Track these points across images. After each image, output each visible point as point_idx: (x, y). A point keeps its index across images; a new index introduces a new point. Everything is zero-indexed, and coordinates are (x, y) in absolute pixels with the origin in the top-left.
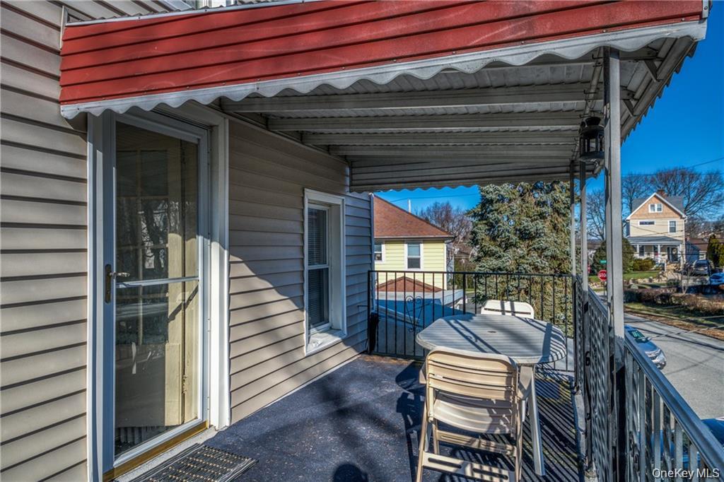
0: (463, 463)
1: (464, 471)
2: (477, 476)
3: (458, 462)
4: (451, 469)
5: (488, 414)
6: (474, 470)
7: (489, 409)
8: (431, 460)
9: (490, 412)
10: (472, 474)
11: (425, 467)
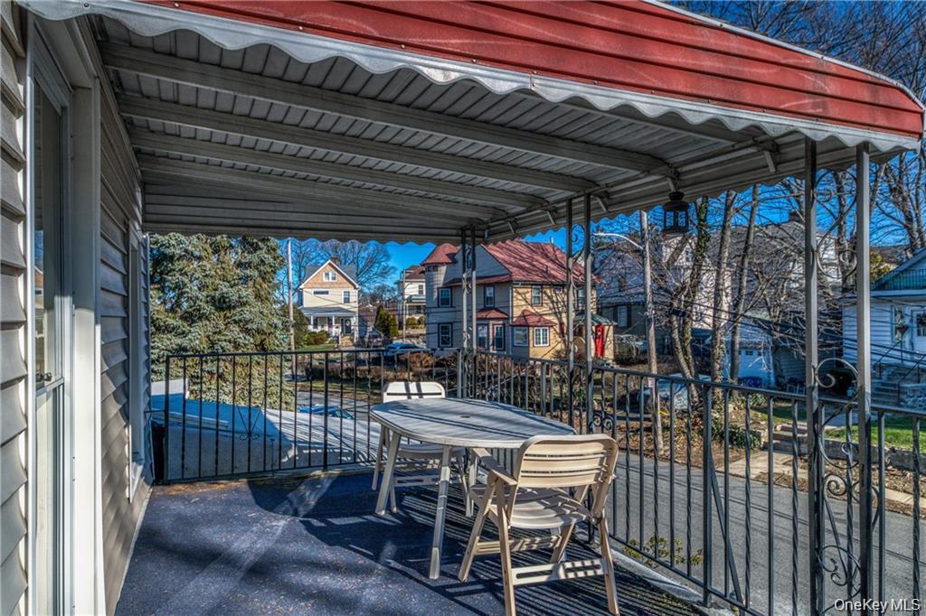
0: (554, 567)
1: (558, 575)
2: (571, 575)
3: (548, 567)
4: (543, 579)
5: (542, 507)
6: (567, 571)
7: (538, 500)
8: (519, 576)
9: (543, 504)
10: (566, 576)
11: (516, 588)
